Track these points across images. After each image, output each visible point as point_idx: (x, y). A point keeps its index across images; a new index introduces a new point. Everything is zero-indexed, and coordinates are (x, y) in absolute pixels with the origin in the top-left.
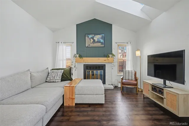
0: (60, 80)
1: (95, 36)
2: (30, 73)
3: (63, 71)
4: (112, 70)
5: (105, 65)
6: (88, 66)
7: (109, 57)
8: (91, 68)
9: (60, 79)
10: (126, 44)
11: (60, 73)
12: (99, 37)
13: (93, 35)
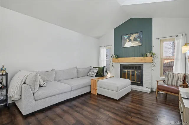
0: (95, 76)
1: (131, 35)
2: (77, 69)
3: (98, 69)
4: (152, 70)
5: (143, 65)
6: (124, 66)
7: (147, 56)
8: (127, 67)
9: (95, 74)
10: (175, 37)
11: (96, 70)
12: (135, 36)
13: (129, 35)
